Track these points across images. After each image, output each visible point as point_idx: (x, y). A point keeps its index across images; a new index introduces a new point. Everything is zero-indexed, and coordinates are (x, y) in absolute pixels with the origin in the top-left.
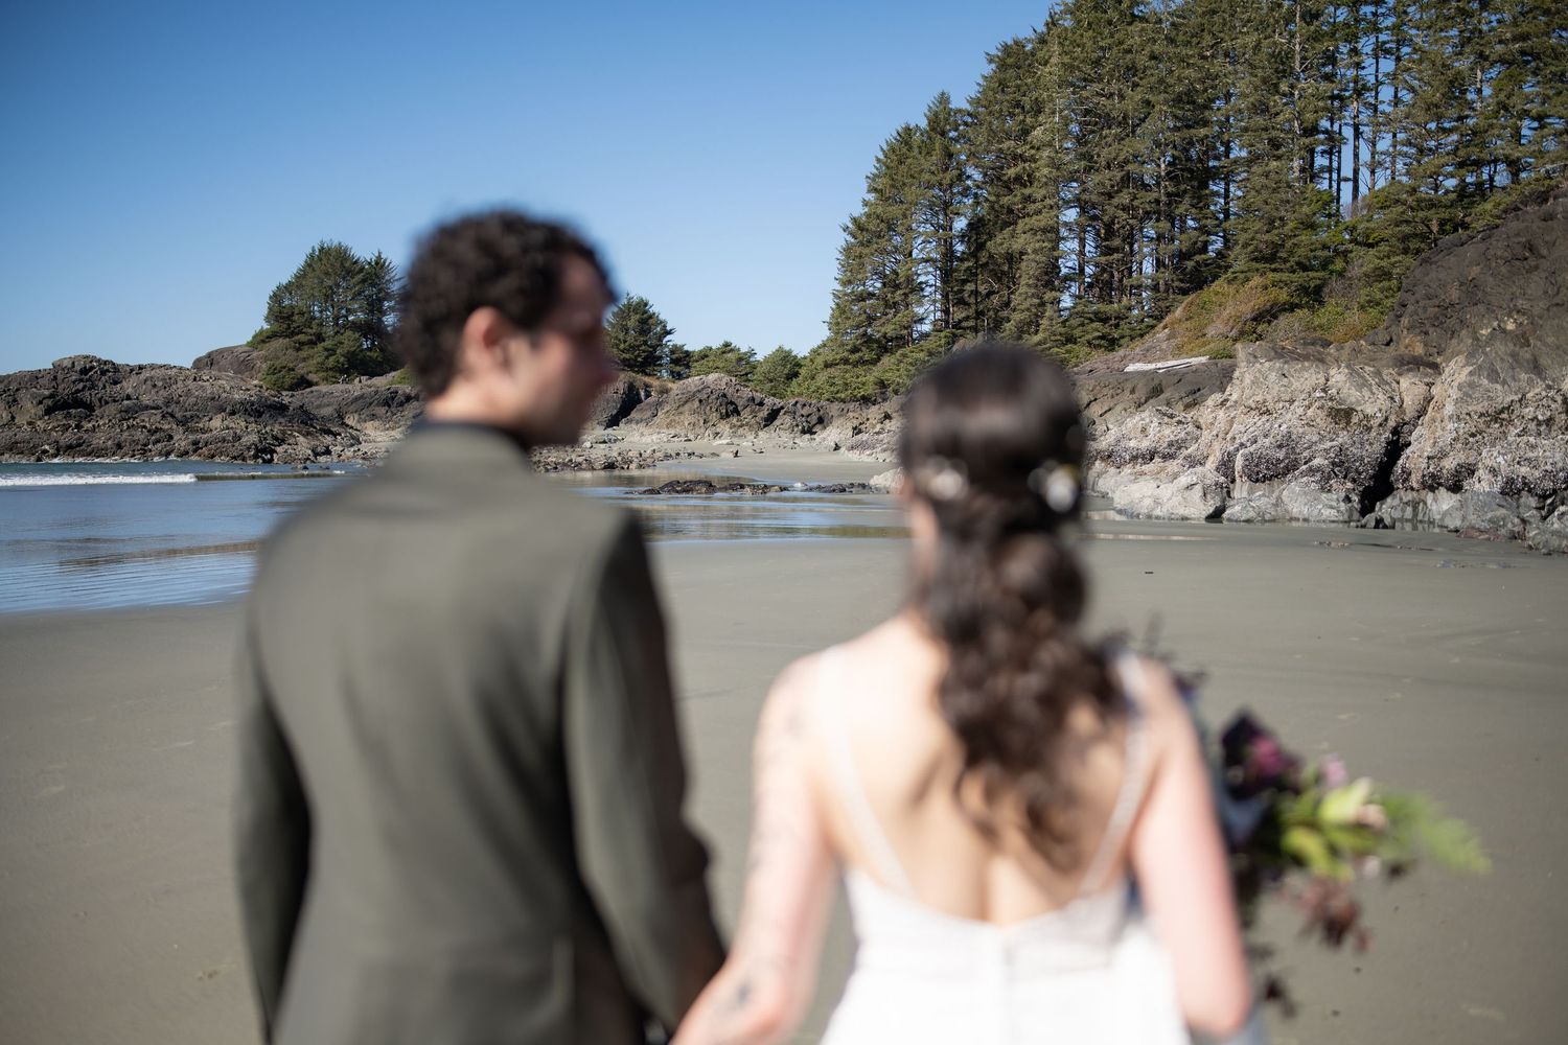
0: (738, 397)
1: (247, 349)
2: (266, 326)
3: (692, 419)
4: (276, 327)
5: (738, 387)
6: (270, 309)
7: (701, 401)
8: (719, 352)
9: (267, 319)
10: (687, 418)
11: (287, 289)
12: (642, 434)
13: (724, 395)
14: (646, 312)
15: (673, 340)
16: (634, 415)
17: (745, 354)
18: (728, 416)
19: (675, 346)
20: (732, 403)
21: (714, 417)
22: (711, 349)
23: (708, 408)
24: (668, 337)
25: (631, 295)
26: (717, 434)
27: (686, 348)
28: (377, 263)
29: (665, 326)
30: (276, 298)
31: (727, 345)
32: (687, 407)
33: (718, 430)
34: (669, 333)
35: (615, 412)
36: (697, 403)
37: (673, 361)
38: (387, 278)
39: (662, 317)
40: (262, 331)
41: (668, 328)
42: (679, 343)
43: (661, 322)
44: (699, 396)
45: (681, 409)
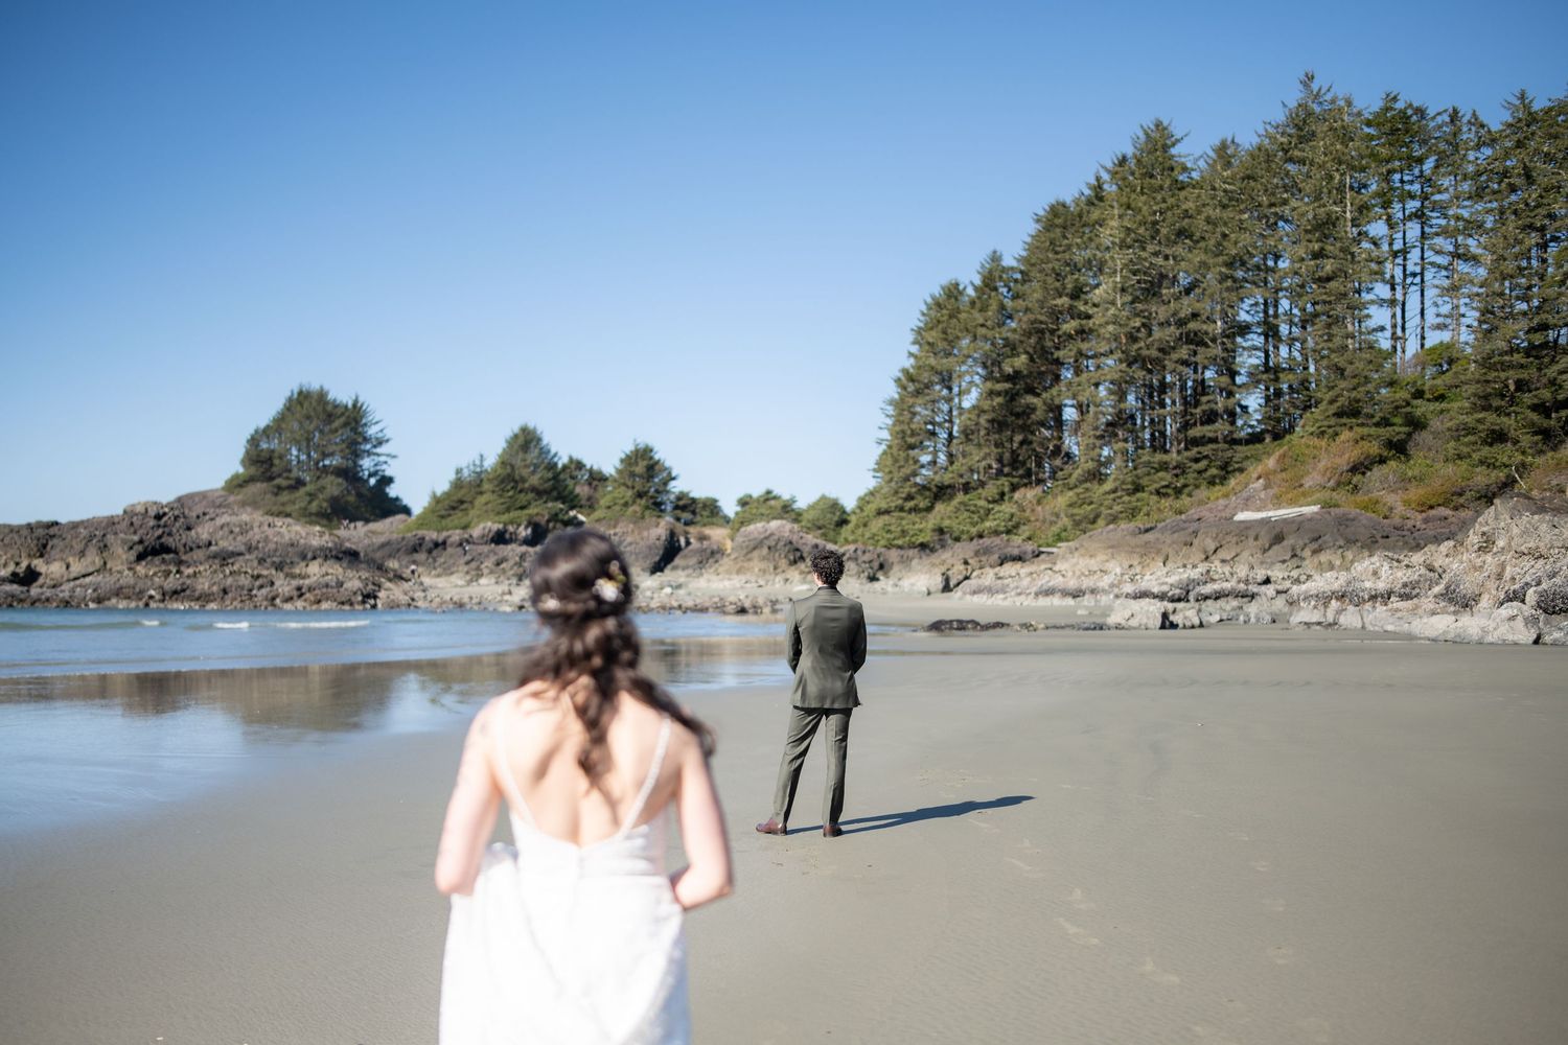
0: (804, 544)
1: (223, 493)
2: (241, 470)
3: (763, 565)
4: (253, 470)
5: (801, 534)
6: (247, 452)
7: (769, 548)
8: (762, 499)
9: (243, 462)
10: (756, 565)
11: (266, 432)
12: (709, 581)
13: (791, 543)
14: (651, 458)
15: (676, 487)
16: (677, 561)
17: (788, 501)
18: (795, 562)
19: (681, 493)
20: (798, 550)
21: (783, 563)
22: (750, 497)
23: (777, 554)
24: (672, 484)
25: (639, 441)
26: (787, 580)
27: (692, 495)
28: (355, 406)
29: (670, 473)
30: (254, 441)
31: (769, 492)
32: (756, 554)
33: (788, 576)
34: (674, 479)
35: (657, 558)
36: (765, 551)
37: (677, 507)
38: (364, 421)
39: (667, 464)
40: (236, 476)
41: (673, 475)
42: (685, 490)
43: (666, 469)
44: (767, 543)
45: (749, 556)
